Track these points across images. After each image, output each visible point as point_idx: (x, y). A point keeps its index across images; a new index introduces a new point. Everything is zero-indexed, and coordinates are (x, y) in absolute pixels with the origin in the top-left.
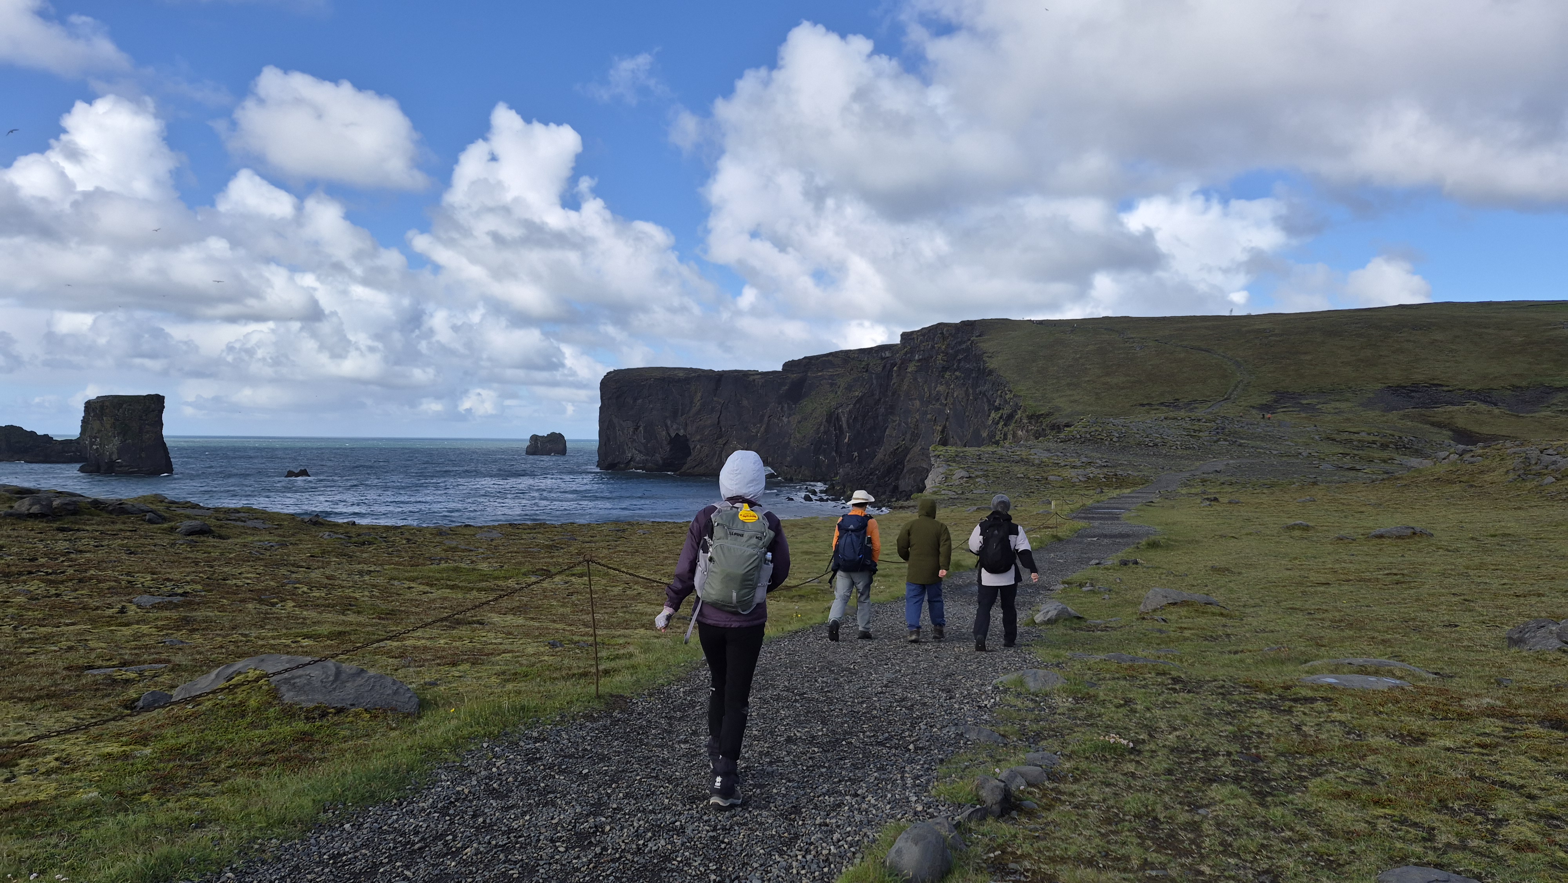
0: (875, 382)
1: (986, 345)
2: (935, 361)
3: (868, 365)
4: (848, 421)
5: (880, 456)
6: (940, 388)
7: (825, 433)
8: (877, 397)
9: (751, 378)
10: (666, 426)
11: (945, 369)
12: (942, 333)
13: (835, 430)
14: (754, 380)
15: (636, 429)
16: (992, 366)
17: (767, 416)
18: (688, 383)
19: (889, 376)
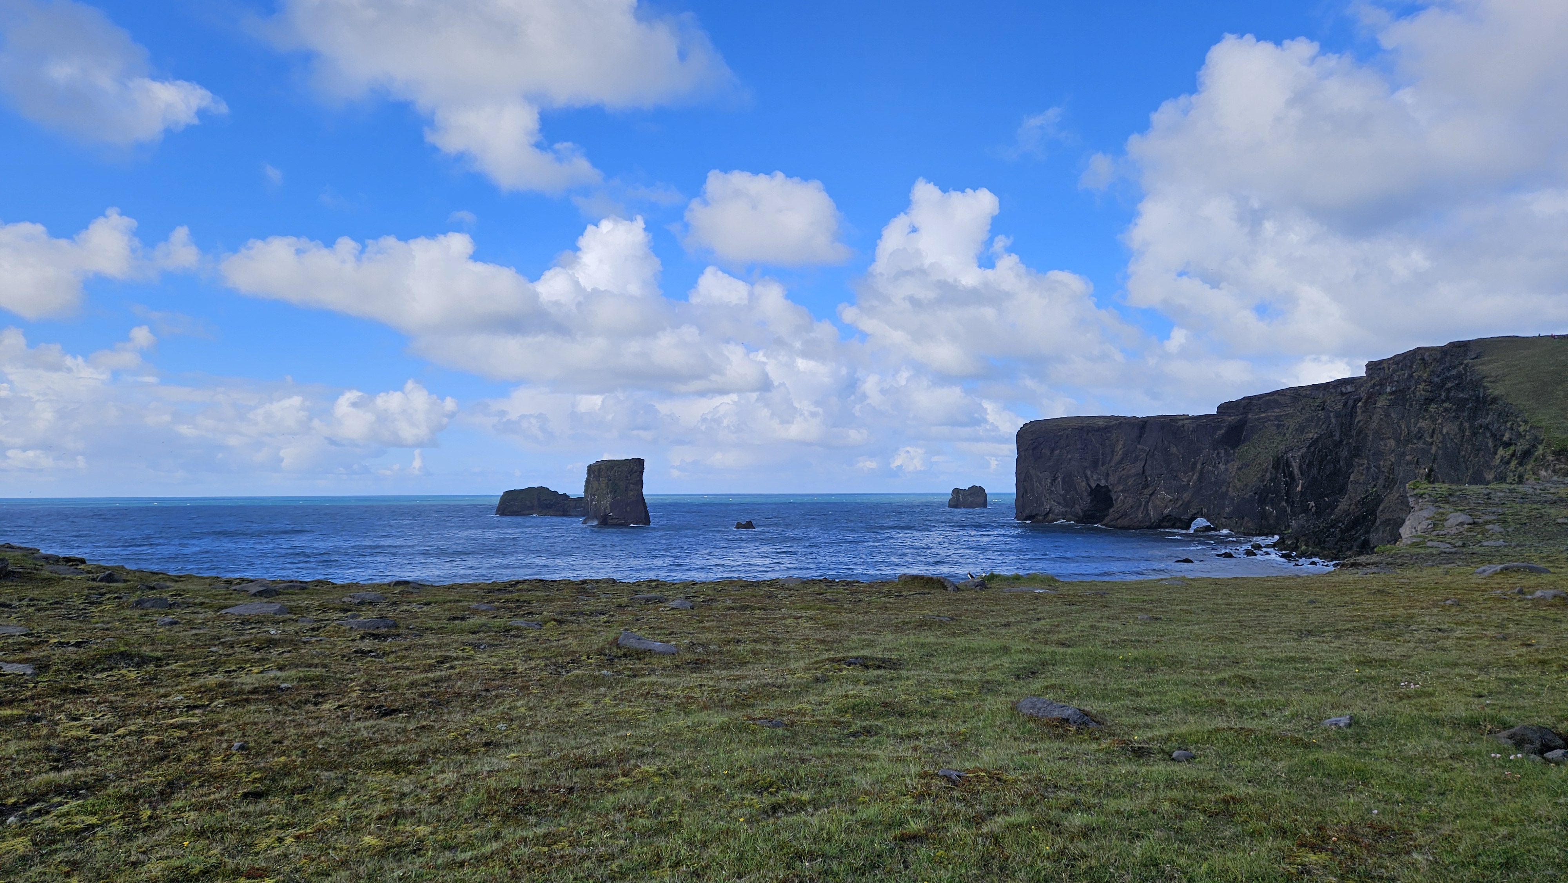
0: (1333, 421)
1: (1485, 368)
2: (1413, 392)
3: (1324, 402)
4: (1300, 467)
5: (1343, 505)
6: (1422, 424)
7: (1272, 480)
8: (1337, 438)
9: (1180, 423)
10: (1086, 477)
11: (1428, 401)
12: (1423, 359)
13: (1284, 476)
14: (1183, 426)
15: (1054, 480)
16: (1496, 393)
17: (1200, 463)
18: (1109, 432)
19: (1352, 413)
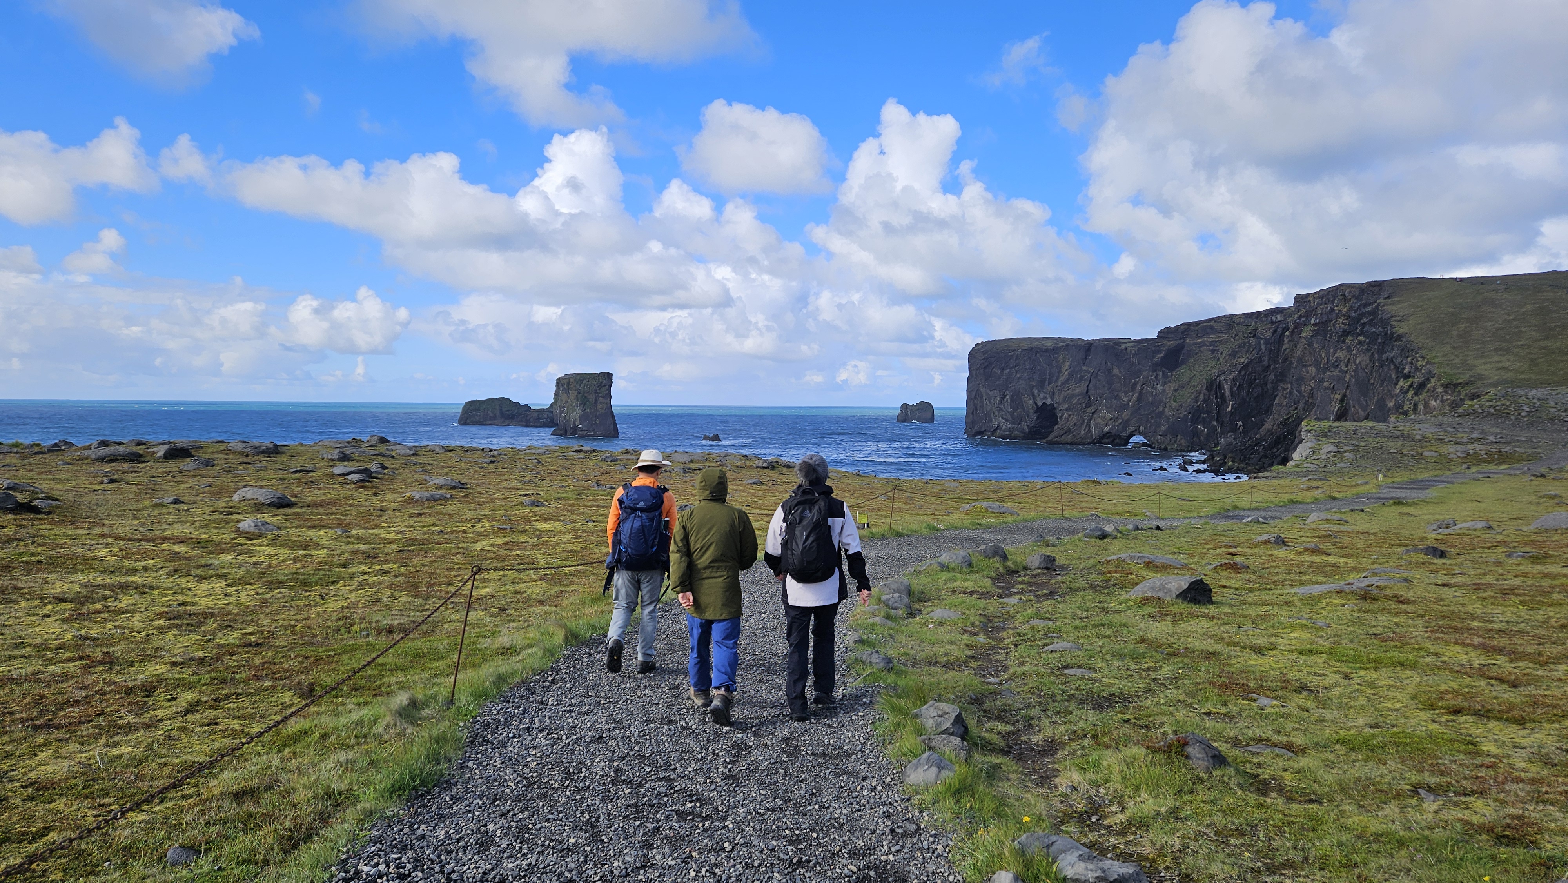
0: (1263, 347)
1: (1394, 308)
2: (1334, 325)
3: (1256, 330)
4: (1231, 389)
5: (1267, 425)
6: (1340, 354)
7: (1205, 401)
8: (1265, 363)
9: (1123, 346)
10: (1033, 395)
11: (1346, 333)
12: (1344, 295)
13: (1216, 398)
14: (1126, 349)
15: (1003, 398)
16: (1401, 331)
17: (1140, 384)
18: (1056, 353)
19: (1280, 341)
